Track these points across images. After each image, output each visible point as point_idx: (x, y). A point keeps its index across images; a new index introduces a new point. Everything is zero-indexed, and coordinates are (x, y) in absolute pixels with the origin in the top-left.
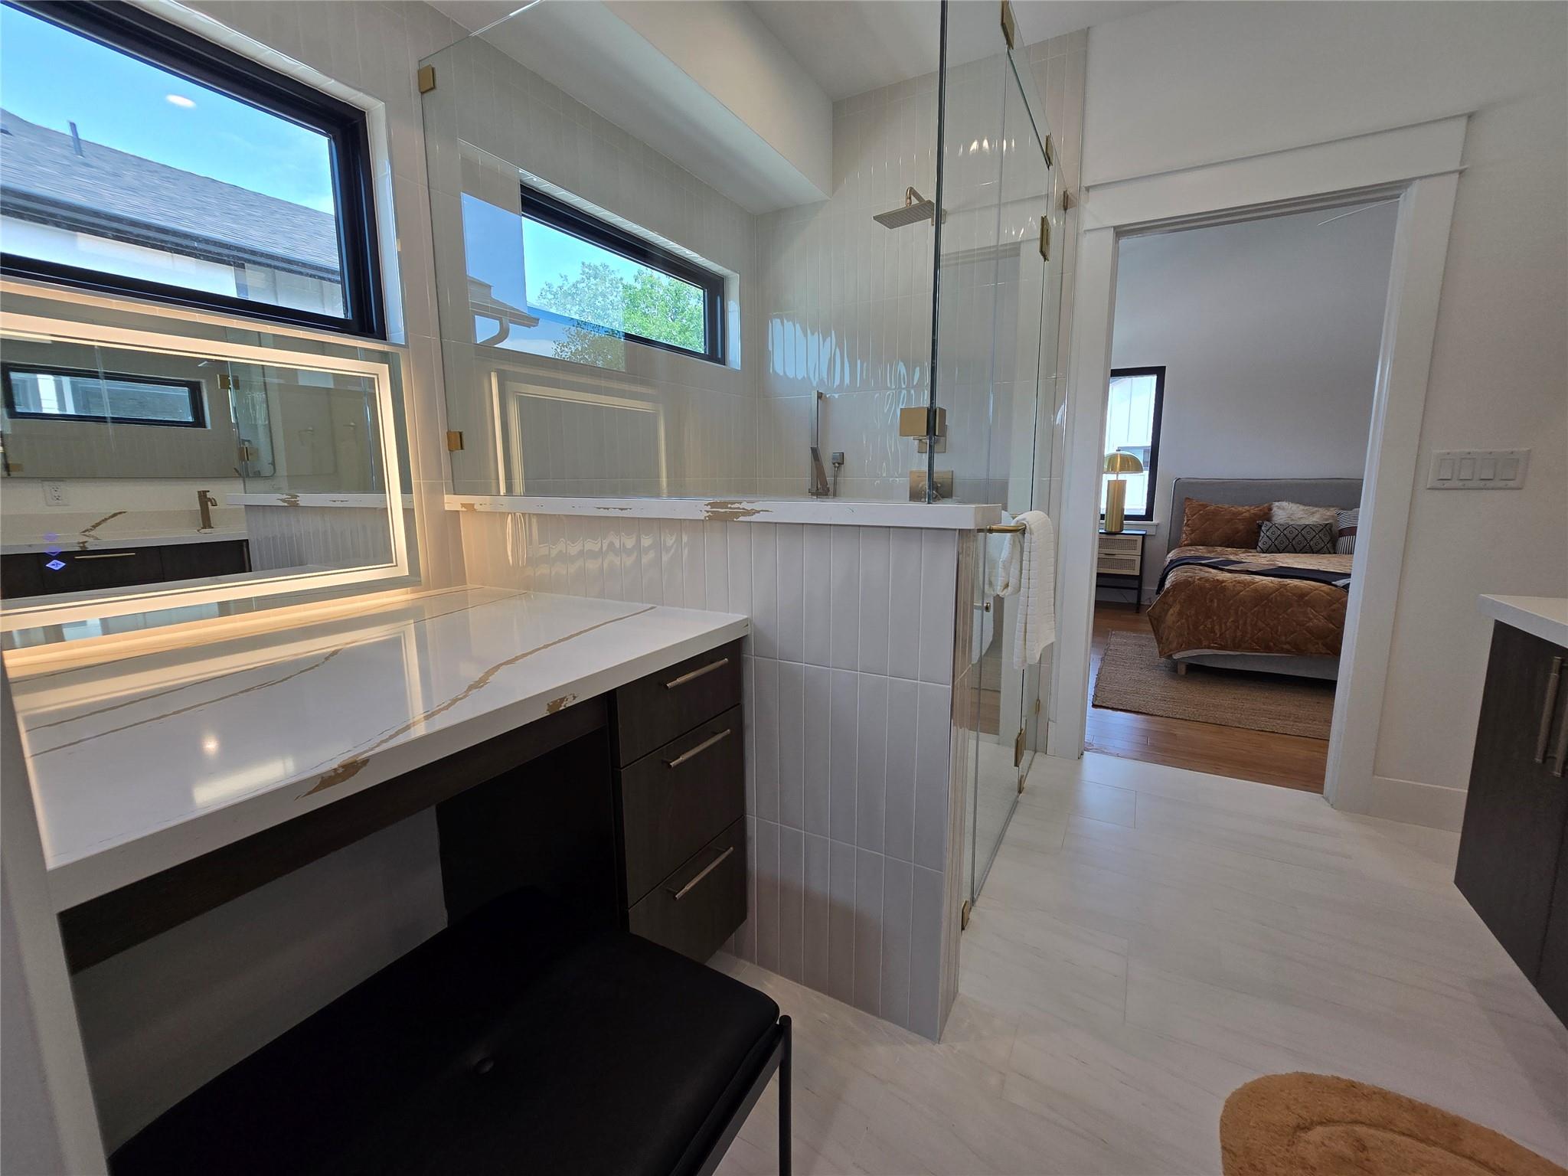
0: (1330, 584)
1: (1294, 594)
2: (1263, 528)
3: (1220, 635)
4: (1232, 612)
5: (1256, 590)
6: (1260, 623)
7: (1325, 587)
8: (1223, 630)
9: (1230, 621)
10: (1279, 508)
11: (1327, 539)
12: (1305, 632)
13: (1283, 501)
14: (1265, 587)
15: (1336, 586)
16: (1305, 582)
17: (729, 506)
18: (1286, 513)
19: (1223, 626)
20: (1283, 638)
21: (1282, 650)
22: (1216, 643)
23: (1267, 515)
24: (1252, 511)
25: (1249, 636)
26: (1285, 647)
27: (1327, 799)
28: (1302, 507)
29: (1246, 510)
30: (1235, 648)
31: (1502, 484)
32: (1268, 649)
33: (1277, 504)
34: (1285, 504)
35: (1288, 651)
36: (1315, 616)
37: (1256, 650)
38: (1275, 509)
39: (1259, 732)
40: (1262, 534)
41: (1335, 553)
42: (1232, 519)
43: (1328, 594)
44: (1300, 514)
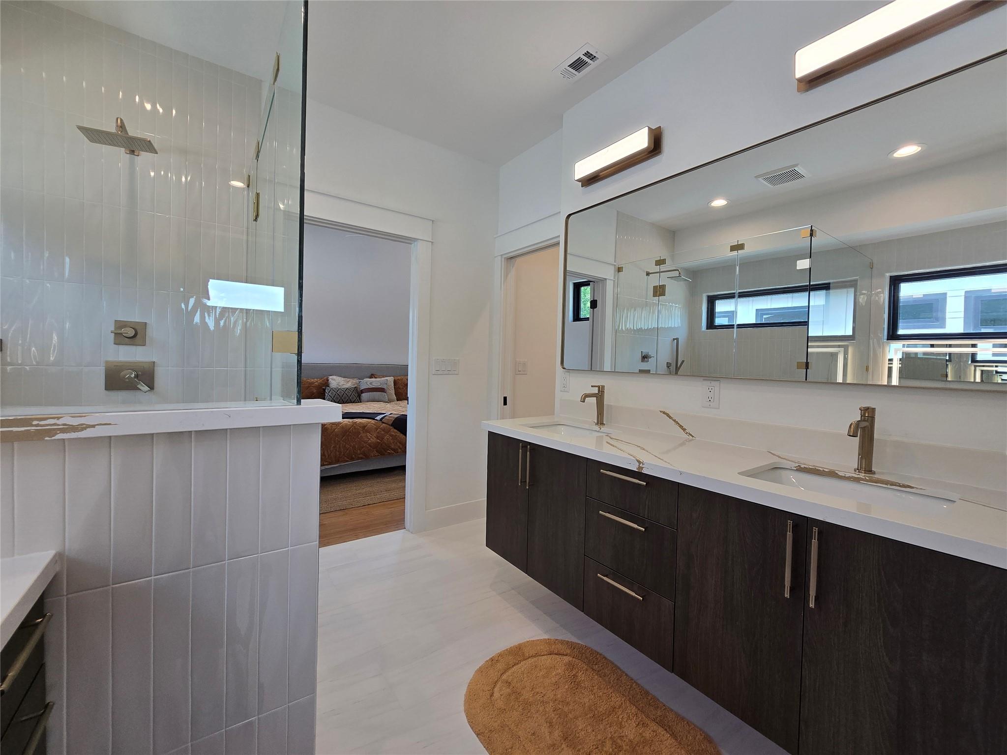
0: (374, 419)
1: (360, 427)
2: (326, 391)
3: (329, 456)
4: (332, 442)
5: (343, 427)
6: (347, 446)
7: (373, 421)
8: (329, 453)
9: (332, 447)
10: (332, 379)
11: (356, 395)
12: (368, 446)
13: (333, 375)
14: (346, 425)
15: (377, 420)
16: (364, 419)
17: (35, 423)
18: (336, 382)
19: (329, 451)
20: (359, 451)
21: (359, 458)
22: (327, 462)
23: (326, 384)
24: (319, 382)
25: (342, 453)
26: (360, 456)
27: (409, 531)
28: (343, 379)
29: (317, 381)
30: (337, 461)
31: (447, 372)
32: (352, 459)
33: (331, 377)
34: (334, 377)
35: (361, 458)
36: (371, 437)
37: (347, 461)
38: (330, 380)
39: (363, 507)
40: (326, 394)
41: (361, 402)
42: (309, 387)
43: (374, 425)
44: (342, 383)
